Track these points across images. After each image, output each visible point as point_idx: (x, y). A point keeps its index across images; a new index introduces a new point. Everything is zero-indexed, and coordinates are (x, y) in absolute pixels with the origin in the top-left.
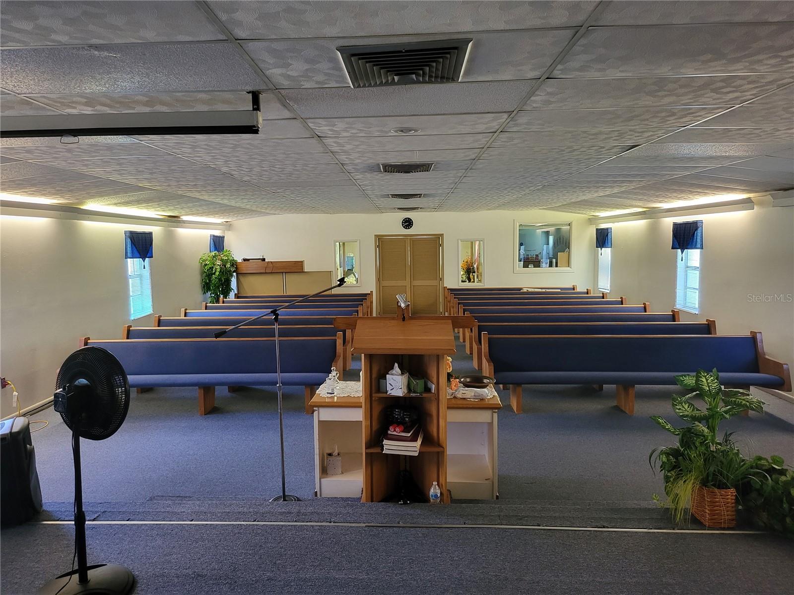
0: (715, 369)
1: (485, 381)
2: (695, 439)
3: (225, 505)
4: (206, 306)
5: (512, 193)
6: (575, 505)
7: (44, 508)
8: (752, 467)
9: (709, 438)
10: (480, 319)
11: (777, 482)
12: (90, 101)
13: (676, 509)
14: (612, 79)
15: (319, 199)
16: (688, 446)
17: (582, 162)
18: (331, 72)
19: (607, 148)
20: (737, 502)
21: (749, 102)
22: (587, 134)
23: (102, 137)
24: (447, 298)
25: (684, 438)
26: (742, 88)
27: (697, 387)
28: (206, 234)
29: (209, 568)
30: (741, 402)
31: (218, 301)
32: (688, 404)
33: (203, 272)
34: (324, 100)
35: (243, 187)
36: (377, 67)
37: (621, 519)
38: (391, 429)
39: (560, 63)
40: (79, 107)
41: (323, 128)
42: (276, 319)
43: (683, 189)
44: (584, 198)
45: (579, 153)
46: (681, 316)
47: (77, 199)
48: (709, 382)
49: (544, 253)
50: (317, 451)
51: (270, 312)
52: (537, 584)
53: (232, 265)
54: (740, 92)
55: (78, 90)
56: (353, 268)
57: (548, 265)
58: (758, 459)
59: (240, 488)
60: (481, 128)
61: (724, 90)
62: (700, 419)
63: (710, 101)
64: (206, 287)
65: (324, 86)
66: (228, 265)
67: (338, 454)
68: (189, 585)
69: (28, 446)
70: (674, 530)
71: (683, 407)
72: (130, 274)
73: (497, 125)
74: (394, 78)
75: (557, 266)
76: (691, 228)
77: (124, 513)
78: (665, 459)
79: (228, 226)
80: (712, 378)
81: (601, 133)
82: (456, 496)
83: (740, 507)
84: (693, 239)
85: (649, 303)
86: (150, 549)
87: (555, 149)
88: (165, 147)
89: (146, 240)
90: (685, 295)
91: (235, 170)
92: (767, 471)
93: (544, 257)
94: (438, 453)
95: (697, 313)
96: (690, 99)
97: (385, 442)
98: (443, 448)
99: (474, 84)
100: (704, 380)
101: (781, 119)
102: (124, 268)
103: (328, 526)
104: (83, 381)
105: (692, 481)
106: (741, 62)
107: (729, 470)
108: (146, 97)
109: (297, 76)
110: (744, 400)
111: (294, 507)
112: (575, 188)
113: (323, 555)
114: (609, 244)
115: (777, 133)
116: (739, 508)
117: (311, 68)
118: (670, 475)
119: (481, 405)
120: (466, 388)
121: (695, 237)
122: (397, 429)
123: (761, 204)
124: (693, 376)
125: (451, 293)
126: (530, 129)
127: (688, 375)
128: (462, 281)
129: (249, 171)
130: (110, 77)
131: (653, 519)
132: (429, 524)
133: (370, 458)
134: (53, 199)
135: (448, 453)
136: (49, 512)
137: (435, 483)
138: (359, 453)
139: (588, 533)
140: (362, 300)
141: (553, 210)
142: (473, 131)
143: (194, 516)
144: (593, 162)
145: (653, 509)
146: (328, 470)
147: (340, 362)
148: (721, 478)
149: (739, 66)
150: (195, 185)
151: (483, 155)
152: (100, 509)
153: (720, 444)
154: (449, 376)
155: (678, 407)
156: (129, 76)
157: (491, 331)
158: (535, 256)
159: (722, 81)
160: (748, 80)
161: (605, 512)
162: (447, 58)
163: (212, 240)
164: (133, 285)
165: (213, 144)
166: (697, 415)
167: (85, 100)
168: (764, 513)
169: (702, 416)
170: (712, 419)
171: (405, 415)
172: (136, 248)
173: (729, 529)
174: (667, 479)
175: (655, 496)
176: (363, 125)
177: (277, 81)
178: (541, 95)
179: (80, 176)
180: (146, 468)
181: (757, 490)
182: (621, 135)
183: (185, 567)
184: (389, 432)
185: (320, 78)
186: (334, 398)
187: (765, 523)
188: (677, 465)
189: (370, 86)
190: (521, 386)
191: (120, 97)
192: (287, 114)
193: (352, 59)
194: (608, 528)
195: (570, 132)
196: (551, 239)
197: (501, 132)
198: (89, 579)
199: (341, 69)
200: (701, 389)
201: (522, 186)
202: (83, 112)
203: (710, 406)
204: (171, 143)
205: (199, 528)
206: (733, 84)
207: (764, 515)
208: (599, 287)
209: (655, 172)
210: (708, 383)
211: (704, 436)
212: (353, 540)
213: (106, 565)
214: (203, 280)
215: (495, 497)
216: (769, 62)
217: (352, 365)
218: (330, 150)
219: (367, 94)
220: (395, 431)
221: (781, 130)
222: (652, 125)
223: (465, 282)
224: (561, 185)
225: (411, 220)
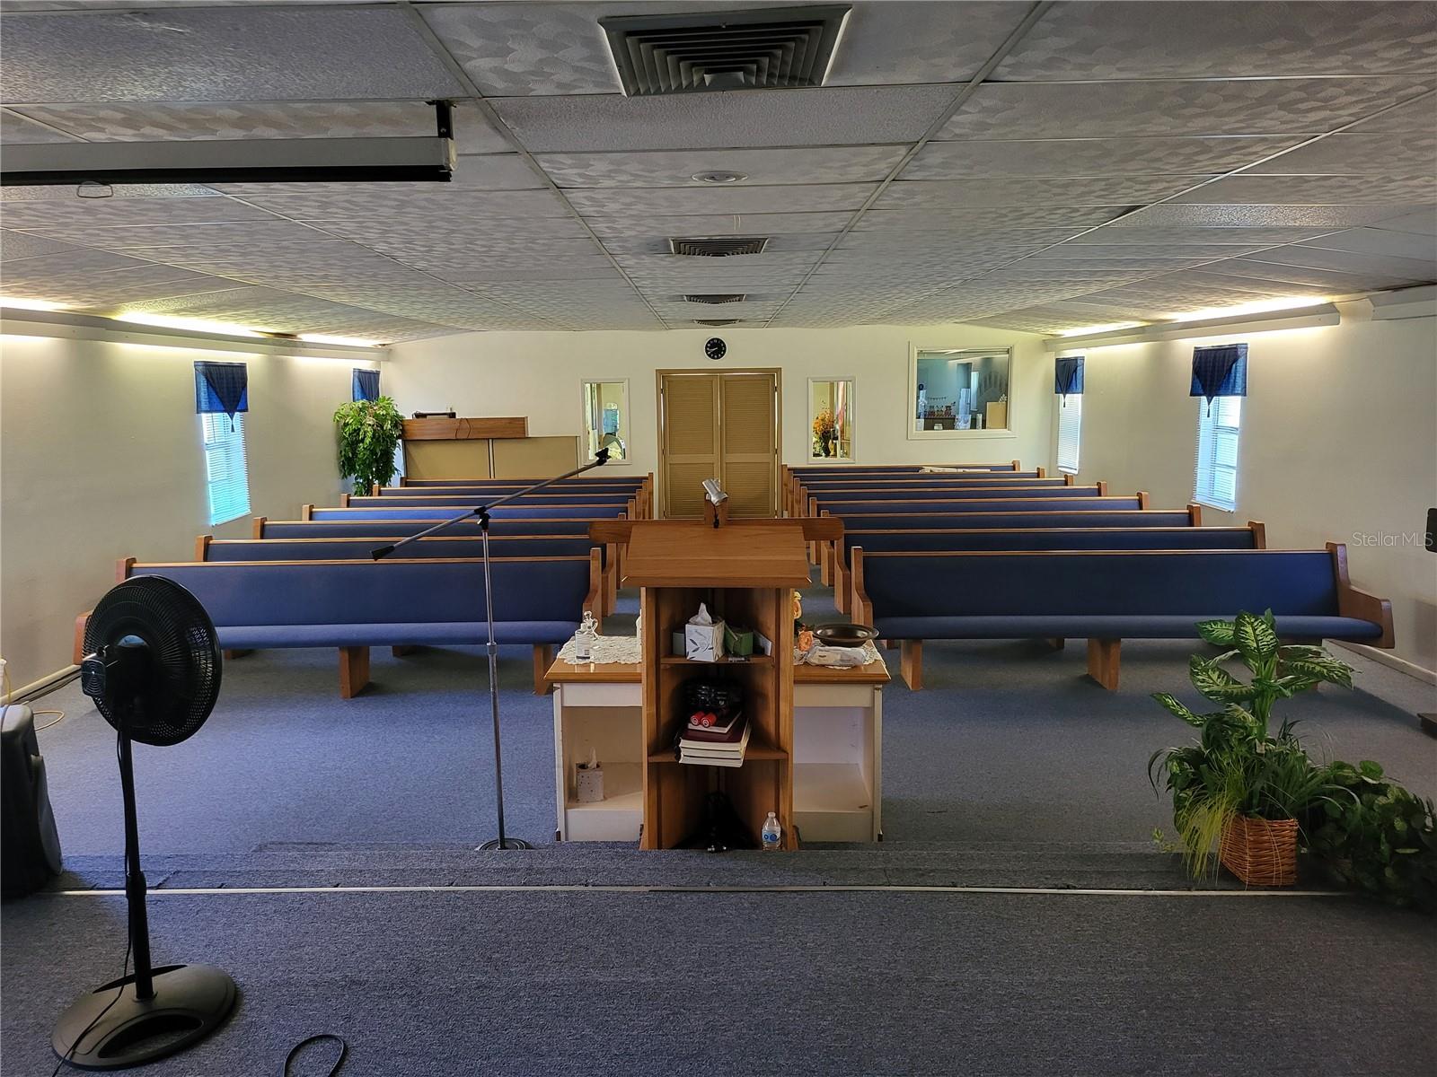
0: (1269, 609)
1: (860, 634)
2: (1230, 733)
3: (396, 858)
4: (348, 501)
5: (907, 294)
6: (1016, 850)
7: (66, 866)
8: (1327, 782)
9: (1255, 731)
10: (850, 524)
11: (1370, 806)
12: (131, 118)
13: (1194, 855)
14: (1102, 84)
15: (554, 304)
16: (1219, 746)
17: (1037, 236)
18: (585, 64)
19: (1083, 211)
20: (1300, 840)
21: (1347, 127)
22: (1049, 185)
23: (152, 185)
24: (786, 485)
25: (1210, 732)
26: (1335, 102)
27: (1237, 642)
28: (347, 367)
29: (371, 969)
30: (1314, 668)
31: (369, 492)
32: (1217, 673)
33: (341, 439)
34: (570, 118)
35: (414, 279)
36: (674, 56)
37: (1099, 872)
38: (692, 720)
39: (1009, 53)
40: (109, 128)
41: (566, 171)
42: (485, 525)
43: (1214, 286)
44: (1036, 302)
45: (1032, 220)
46: (1204, 515)
47: (104, 302)
48: (1258, 633)
49: (962, 402)
50: (559, 761)
51: (472, 512)
52: (953, 988)
53: (395, 425)
54: (1330, 110)
55: (108, 96)
56: (616, 430)
57: (969, 425)
58: (1338, 768)
59: (420, 828)
60: (857, 172)
61: (1303, 106)
62: (1238, 699)
63: (1275, 126)
64: (348, 465)
65: (572, 93)
66: (388, 426)
67: (598, 766)
68: (337, 999)
69: (32, 756)
70: (1189, 890)
71: (1210, 677)
72: (206, 441)
73: (887, 168)
74: (703, 79)
75: (984, 427)
76: (1227, 358)
77: (213, 873)
78: (1176, 769)
79: (387, 353)
80: (1264, 626)
81: (1073, 183)
82: (808, 835)
83: (1304, 850)
84: (1229, 379)
85: (1147, 493)
86: (263, 938)
87: (991, 212)
88: (269, 204)
89: (233, 378)
90: (1213, 478)
91: (400, 249)
92: (1353, 788)
93: (962, 410)
94: (777, 761)
95: (1232, 510)
96: (1241, 121)
97: (683, 743)
98: (785, 752)
99: (848, 91)
100: (1249, 629)
101: (1400, 160)
102: (196, 429)
103: (585, 892)
104: (134, 639)
105: (1224, 806)
106: (1338, 54)
107: (1288, 787)
108: (239, 110)
109: (523, 73)
110: (1318, 664)
111: (520, 860)
112: (1020, 284)
113: (575, 943)
114: (1079, 386)
115: (1392, 185)
116: (1302, 852)
117: (548, 57)
118: (1185, 795)
119: (853, 677)
120: (827, 648)
121: (1233, 375)
122: (705, 721)
123: (1353, 314)
124: (1230, 624)
125: (794, 477)
126: (946, 175)
127: (1221, 621)
128: (815, 455)
129: (426, 251)
130: (170, 72)
131: (1153, 872)
132: (761, 887)
133: (658, 773)
134: (61, 301)
135: (794, 762)
136: (74, 873)
137: (772, 815)
138: (636, 764)
139: (1041, 898)
140: (633, 490)
141: (978, 325)
142: (844, 179)
143: (340, 878)
144: (1058, 237)
145: (1154, 856)
146: (579, 795)
147: (597, 602)
148: (1274, 801)
149: (1333, 61)
150: (326, 276)
151: (858, 224)
152: (169, 867)
153: (1273, 742)
154: (798, 625)
155: (1200, 677)
156: (208, 70)
157: (868, 544)
158: (944, 409)
159: (1299, 89)
160: (1345, 88)
161: (1069, 862)
162: (803, 41)
163: (356, 380)
164: (213, 462)
165: (360, 199)
166: (1235, 691)
167: (123, 116)
168: (1347, 861)
169: (1244, 692)
170: (1260, 699)
171: (719, 695)
172: (217, 393)
173: (1284, 888)
174: (1179, 803)
175: (1157, 832)
176: (641, 167)
177: (484, 81)
178: (970, 113)
179: (110, 259)
180: (247, 793)
181: (1336, 821)
182: (1111, 187)
183: (328, 969)
184: (690, 726)
185: (565, 76)
186: (590, 666)
187: (1347, 878)
188: (1196, 779)
189: (658, 92)
190: (921, 642)
191: (188, 110)
192: (500, 144)
193: (628, 40)
194: (1075, 888)
195: (1017, 182)
196: (974, 377)
197: (894, 180)
198: (155, 993)
199: (603, 61)
200: (1243, 647)
201: (926, 280)
202: (116, 137)
203: (1257, 675)
204: (281, 197)
205: (351, 898)
206: (1319, 95)
207: (1347, 864)
208: (1060, 464)
209: (1165, 257)
210: (1256, 636)
211: (1246, 728)
212: (629, 917)
213: (185, 966)
214: (341, 452)
215: (876, 838)
216: (1386, 55)
217: (618, 607)
218: (577, 212)
219: (650, 107)
220: (700, 723)
221: (1396, 181)
222: (1167, 170)
223: (819, 455)
224: (996, 278)
225: (722, 342)
